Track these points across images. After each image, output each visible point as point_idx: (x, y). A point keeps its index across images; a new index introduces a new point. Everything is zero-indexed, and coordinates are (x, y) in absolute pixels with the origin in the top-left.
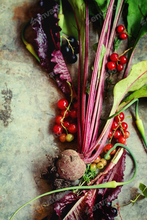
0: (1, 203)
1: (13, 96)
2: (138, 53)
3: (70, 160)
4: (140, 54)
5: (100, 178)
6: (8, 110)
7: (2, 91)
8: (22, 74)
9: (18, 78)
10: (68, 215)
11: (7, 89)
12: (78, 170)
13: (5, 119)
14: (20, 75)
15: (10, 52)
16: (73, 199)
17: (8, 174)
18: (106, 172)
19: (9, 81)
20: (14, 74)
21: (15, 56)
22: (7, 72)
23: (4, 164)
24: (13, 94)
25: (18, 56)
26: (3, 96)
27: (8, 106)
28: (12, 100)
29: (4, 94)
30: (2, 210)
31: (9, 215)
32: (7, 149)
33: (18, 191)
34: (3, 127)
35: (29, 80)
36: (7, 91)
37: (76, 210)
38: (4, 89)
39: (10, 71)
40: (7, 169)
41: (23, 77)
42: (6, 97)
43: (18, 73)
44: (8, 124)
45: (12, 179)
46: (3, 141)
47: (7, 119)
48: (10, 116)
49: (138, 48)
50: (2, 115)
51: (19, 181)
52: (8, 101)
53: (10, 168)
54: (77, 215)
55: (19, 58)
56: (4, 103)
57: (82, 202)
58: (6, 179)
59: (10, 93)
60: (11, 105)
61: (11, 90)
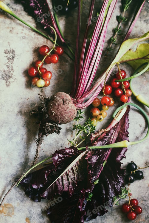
0: (1, 164)
1: (16, 55)
2: (144, 16)
3: (62, 103)
4: (146, 17)
5: (101, 135)
6: (10, 70)
7: (5, 51)
8: (25, 34)
9: (21, 37)
10: (66, 170)
11: (10, 49)
12: (69, 114)
13: (7, 79)
14: (23, 35)
15: (13, 11)
16: (73, 153)
17: (9, 135)
18: (109, 129)
19: (12, 41)
20: (17, 33)
21: (19, 15)
22: (10, 31)
23: (5, 124)
24: (16, 53)
25: (21, 16)
26: (6, 55)
27: (10, 66)
28: (15, 59)
29: (7, 54)
30: (2, 171)
31: (9, 176)
32: (8, 110)
33: (18, 152)
34: (5, 87)
35: (32, 40)
36: (10, 51)
37: (75, 166)
38: (7, 48)
39: (14, 30)
40: (8, 130)
41: (26, 36)
42: (9, 56)
43: (22, 33)
44: (10, 84)
45: (13, 140)
46: (5, 102)
47: (9, 79)
48: (12, 75)
49: (144, 10)
50: (4, 75)
51: (20, 141)
52: (11, 60)
53: (11, 129)
54: (76, 171)
55: (23, 17)
56: (7, 62)
57: (82, 158)
58: (6, 140)
59: (13, 53)
60: (13, 65)
61: (14, 50)
